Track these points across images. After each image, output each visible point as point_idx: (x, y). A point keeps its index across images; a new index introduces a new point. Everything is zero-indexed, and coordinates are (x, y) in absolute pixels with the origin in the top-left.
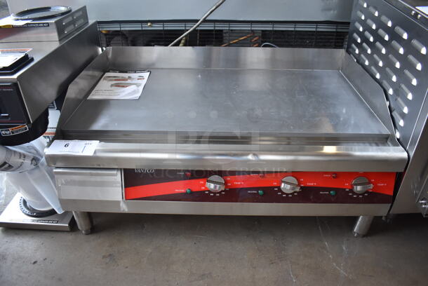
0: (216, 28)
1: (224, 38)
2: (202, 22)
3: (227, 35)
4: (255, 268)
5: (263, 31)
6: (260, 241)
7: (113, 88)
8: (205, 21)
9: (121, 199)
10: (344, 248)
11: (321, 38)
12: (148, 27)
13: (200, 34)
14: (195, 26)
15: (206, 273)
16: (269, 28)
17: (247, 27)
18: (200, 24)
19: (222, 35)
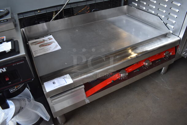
1: (74, 11)
2: (66, 5)
4: (142, 101)
5: (90, 4)
6: (136, 91)
8: (68, 4)
9: (85, 98)
10: (163, 80)
11: (114, 3)
12: (39, 13)
14: (63, 7)
15: (129, 112)
18: (66, 6)
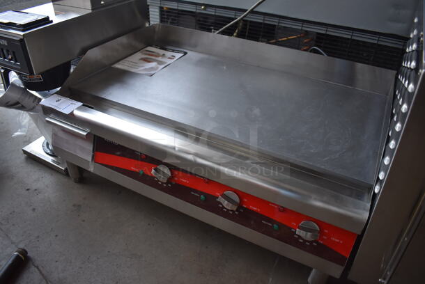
0: (266, 22)
2: (250, 12)
3: (279, 31)
7: (141, 61)
9: (90, 160)
12: (200, 10)
13: (250, 26)
16: (322, 30)
17: (297, 26)
19: (274, 30)
